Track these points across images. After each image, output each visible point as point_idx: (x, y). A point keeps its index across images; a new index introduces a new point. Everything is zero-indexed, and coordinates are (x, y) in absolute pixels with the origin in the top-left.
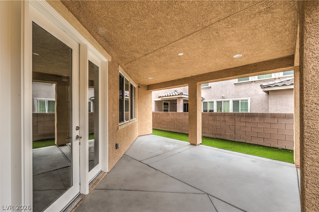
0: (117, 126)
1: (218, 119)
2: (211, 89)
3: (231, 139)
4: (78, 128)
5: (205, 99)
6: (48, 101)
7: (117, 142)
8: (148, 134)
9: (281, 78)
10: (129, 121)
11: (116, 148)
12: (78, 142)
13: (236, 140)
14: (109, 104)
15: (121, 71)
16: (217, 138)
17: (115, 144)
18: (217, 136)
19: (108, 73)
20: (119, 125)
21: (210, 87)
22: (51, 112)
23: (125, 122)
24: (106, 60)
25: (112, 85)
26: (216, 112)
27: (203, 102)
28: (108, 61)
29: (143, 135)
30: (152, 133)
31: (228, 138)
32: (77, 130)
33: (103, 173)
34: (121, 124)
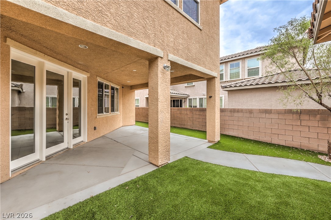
0: (96, 116)
1: (183, 113)
2: (195, 87)
3: (190, 128)
4: (67, 114)
5: (190, 96)
6: (52, 98)
7: (95, 126)
8: (132, 125)
9: (229, 81)
10: (109, 113)
11: (95, 130)
12: (67, 121)
13: (194, 129)
14: (88, 101)
15: (99, 80)
16: (182, 128)
17: (94, 127)
18: (182, 126)
19: (87, 83)
20: (98, 115)
21: (194, 85)
22: (54, 107)
23: (104, 114)
24: (86, 76)
25: (90, 90)
26: (199, 107)
27: (189, 99)
28: (88, 76)
29: (126, 126)
30: (135, 124)
31: (189, 127)
32: (66, 115)
33: (83, 142)
34: (100, 115)
